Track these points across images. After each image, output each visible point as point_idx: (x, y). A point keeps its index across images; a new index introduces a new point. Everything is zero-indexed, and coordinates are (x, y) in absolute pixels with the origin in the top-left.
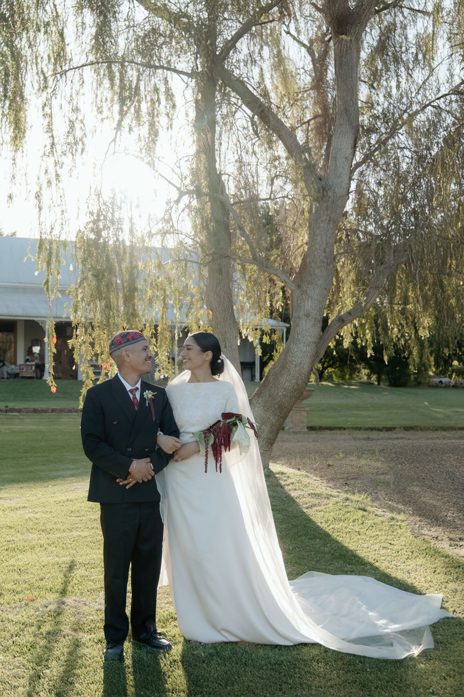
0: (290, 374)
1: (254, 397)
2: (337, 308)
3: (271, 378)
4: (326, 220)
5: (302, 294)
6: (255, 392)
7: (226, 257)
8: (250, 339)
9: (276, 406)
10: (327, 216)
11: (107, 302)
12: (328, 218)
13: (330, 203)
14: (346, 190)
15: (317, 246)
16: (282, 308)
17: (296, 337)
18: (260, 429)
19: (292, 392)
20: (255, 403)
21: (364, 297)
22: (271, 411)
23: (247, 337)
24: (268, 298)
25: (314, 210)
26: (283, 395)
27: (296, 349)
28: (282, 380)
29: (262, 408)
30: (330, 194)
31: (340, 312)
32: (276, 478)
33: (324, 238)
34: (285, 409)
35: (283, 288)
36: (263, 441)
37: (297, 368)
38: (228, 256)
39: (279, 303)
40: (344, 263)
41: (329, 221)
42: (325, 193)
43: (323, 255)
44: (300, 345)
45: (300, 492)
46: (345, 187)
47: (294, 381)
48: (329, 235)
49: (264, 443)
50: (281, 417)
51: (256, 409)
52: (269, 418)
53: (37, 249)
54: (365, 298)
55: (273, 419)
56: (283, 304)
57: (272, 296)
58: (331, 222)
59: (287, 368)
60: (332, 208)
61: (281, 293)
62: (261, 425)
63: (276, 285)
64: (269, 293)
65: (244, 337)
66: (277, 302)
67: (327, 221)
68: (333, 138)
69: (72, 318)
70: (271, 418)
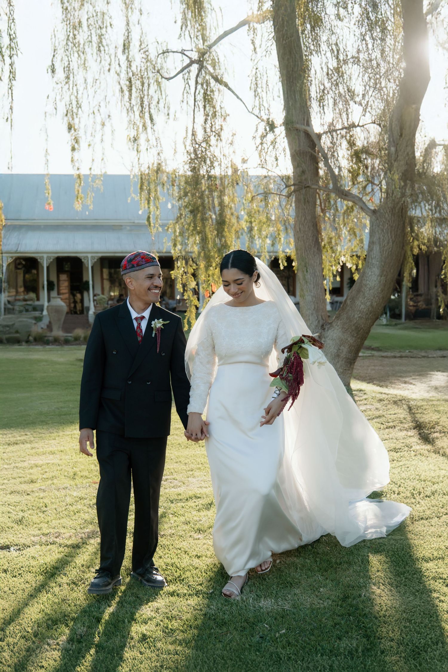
3: (348, 302)
5: (376, 219)
6: (336, 315)
9: (353, 328)
11: (202, 236)
17: (370, 261)
18: (339, 349)
19: (367, 314)
20: (334, 325)
22: (349, 333)
26: (359, 317)
27: (370, 273)
28: (358, 303)
29: (340, 330)
34: (362, 330)
36: (342, 360)
37: (371, 291)
38: (308, 187)
44: (374, 269)
45: (368, 407)
47: (369, 304)
49: (343, 362)
50: (358, 338)
51: (335, 331)
52: (347, 339)
53: (139, 191)
55: (351, 340)
59: (362, 292)
62: (340, 346)
69: (173, 252)
70: (349, 339)
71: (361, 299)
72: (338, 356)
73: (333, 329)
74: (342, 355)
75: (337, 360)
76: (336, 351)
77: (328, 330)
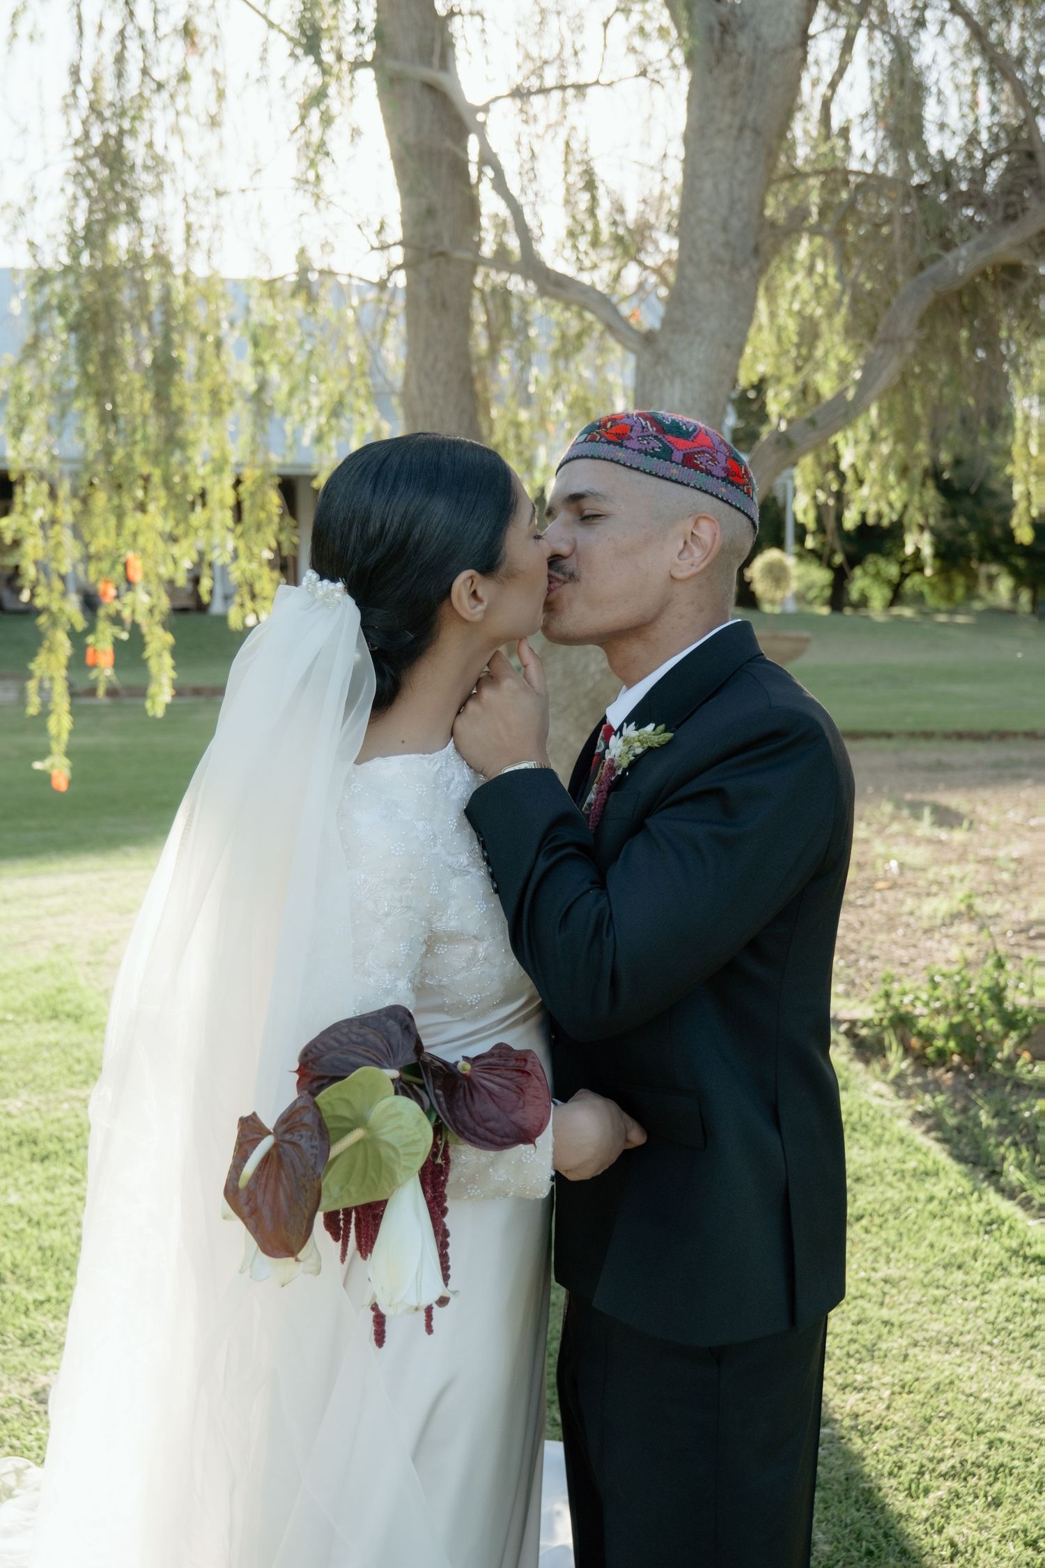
4: (730, 127)
5: (656, 363)
7: (432, 256)
10: (734, 113)
12: (737, 121)
13: (741, 73)
14: (795, 29)
15: (703, 212)
21: (855, 370)
30: (744, 41)
33: (724, 186)
38: (442, 254)
41: (741, 129)
42: (729, 40)
43: (721, 238)
46: (792, 19)
48: (740, 175)
54: (859, 375)
58: (748, 134)
60: (750, 87)
67: (734, 132)
69: (10, 453)
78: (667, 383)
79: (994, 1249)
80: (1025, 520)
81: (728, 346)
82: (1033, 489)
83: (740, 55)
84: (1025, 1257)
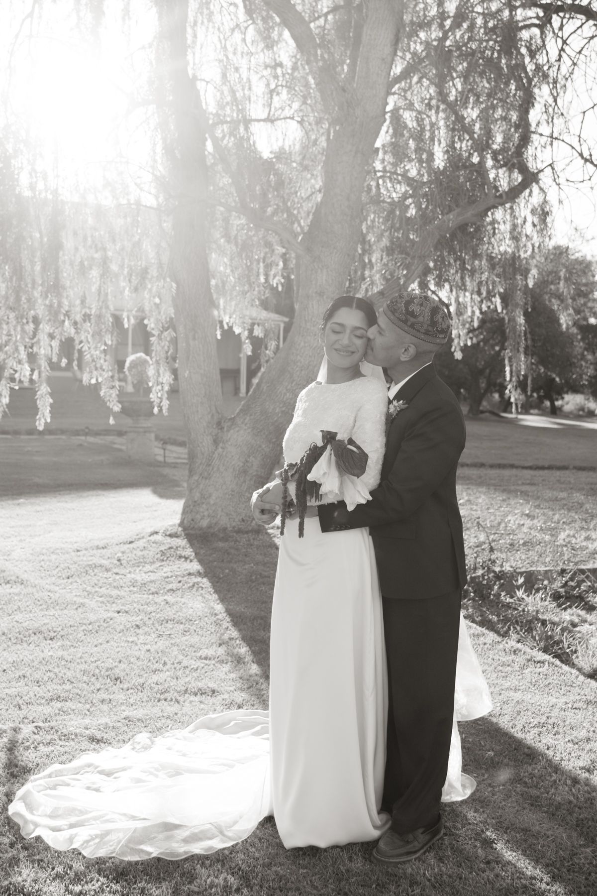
0: (293, 381)
1: (238, 414)
2: (364, 287)
3: (264, 387)
4: (351, 151)
5: (314, 262)
6: (240, 407)
8: (237, 330)
9: (271, 428)
10: (353, 145)
12: (354, 149)
13: (358, 126)
14: (381, 108)
15: (337, 190)
16: (282, 285)
18: (247, 461)
20: (239, 422)
21: (403, 270)
23: (231, 328)
24: (261, 270)
25: (332, 134)
26: (283, 412)
27: (302, 344)
29: (249, 430)
30: (358, 112)
31: (367, 290)
32: (269, 535)
35: (284, 256)
36: (251, 480)
37: (303, 372)
39: (277, 278)
40: (373, 221)
42: (351, 110)
46: (380, 103)
49: (252, 482)
51: (242, 432)
52: (260, 446)
54: (405, 272)
56: (283, 281)
57: (268, 267)
59: (289, 372)
61: (281, 264)
62: (249, 456)
63: (273, 251)
64: (264, 262)
65: (226, 327)
66: (275, 277)
67: (353, 153)
68: (365, 29)
70: (264, 446)
71: (287, 384)
72: (245, 472)
73: (237, 429)
74: (251, 472)
75: (242, 479)
76: (242, 464)
77: (228, 431)
78: (319, 271)
79: (520, 659)
80: (458, 349)
81: (349, 255)
82: (461, 334)
83: (357, 118)
84: (535, 662)
